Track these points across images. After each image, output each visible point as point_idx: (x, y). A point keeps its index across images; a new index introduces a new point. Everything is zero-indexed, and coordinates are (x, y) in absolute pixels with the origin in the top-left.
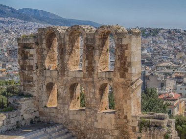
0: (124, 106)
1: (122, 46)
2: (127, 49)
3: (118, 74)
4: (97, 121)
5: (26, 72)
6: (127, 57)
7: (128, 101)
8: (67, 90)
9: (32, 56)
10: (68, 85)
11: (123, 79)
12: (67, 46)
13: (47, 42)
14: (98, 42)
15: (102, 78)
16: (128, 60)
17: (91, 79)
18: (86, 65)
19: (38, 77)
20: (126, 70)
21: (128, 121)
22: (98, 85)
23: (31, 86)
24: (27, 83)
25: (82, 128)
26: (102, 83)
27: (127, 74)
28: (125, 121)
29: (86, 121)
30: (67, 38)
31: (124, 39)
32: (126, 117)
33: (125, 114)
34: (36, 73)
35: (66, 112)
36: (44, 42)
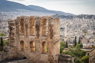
0: (52, 51)
1: (51, 25)
2: (53, 26)
3: (49, 37)
4: (41, 58)
5: (12, 36)
6: (53, 30)
7: (53, 49)
8: (29, 44)
9: (14, 29)
10: (29, 42)
11: (51, 40)
12: (29, 25)
13: (20, 23)
14: (41, 23)
15: (43, 39)
16: (54, 31)
17: (38, 39)
18: (36, 33)
19: (17, 38)
20: (53, 36)
21: (53, 58)
22: (41, 42)
23: (14, 42)
24: (12, 41)
25: (35, 61)
26: (43, 41)
27: (53, 38)
28: (52, 58)
29: (36, 57)
30: (29, 21)
31: (52, 22)
32: (52, 56)
33: (52, 55)
34: (16, 36)
35: (28, 54)
36: (19, 23)
